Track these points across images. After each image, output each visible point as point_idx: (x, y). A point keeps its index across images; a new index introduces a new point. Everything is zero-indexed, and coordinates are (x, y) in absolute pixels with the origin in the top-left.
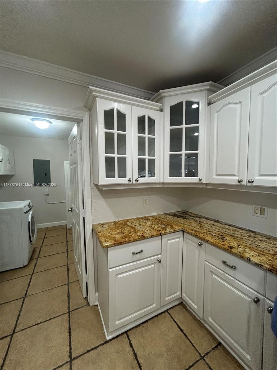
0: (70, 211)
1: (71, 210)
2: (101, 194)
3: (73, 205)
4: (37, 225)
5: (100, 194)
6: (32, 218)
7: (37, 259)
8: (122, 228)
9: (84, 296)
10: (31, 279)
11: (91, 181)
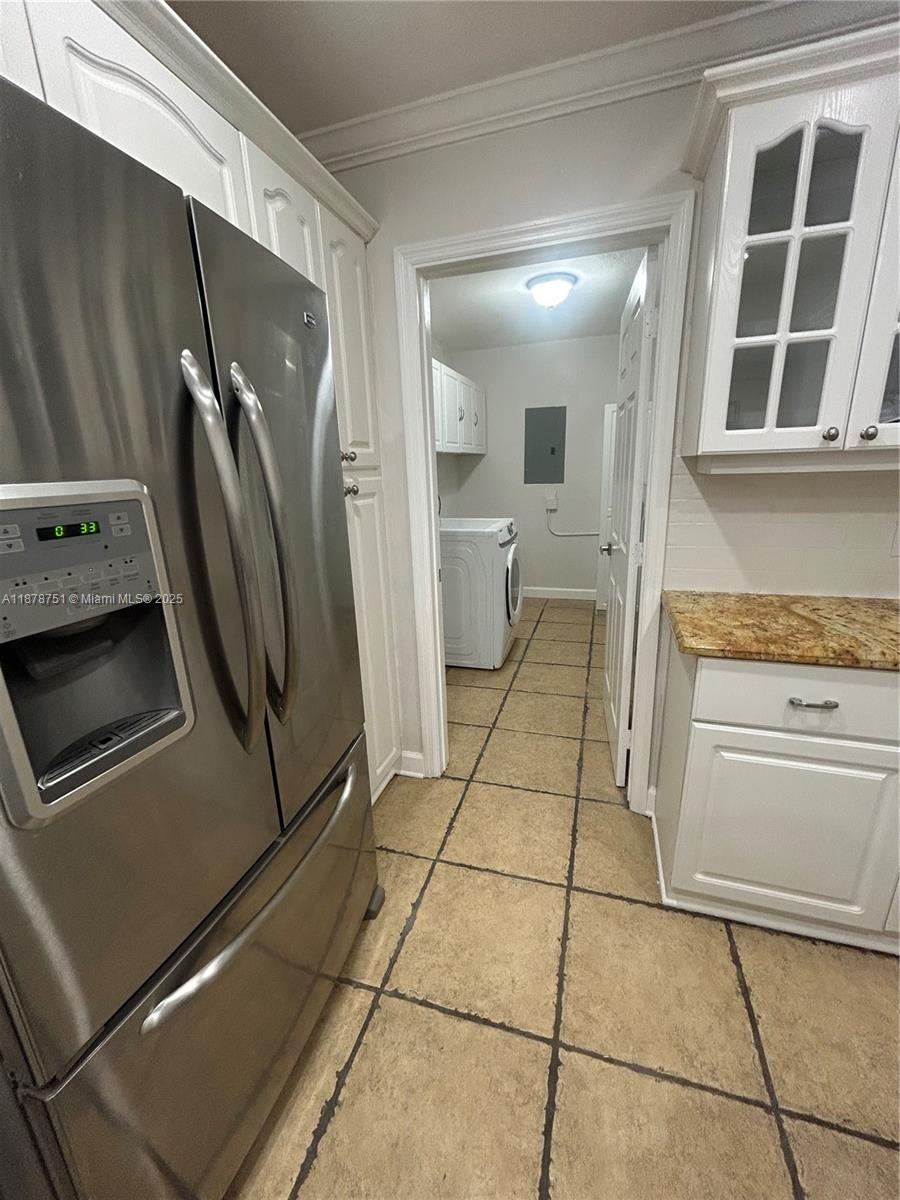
0: (605, 552)
1: (609, 551)
2: (703, 494)
3: (614, 534)
4: (525, 588)
5: (699, 494)
6: (515, 561)
7: (520, 664)
8: (767, 615)
9: (618, 780)
10: (505, 699)
11: (674, 447)
